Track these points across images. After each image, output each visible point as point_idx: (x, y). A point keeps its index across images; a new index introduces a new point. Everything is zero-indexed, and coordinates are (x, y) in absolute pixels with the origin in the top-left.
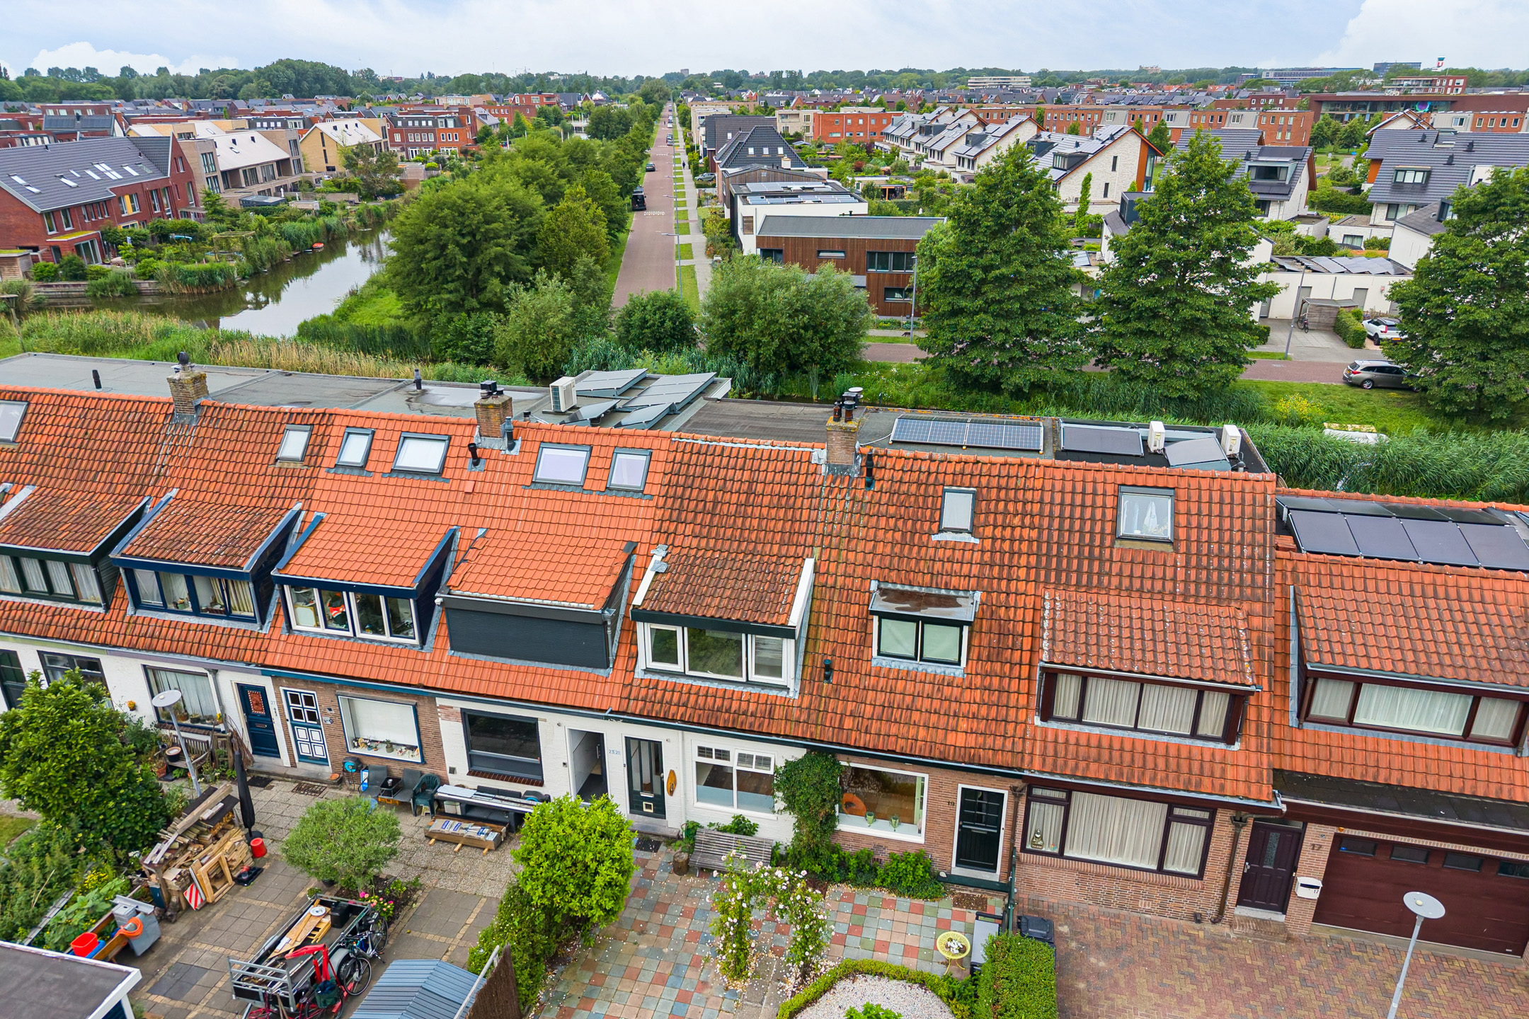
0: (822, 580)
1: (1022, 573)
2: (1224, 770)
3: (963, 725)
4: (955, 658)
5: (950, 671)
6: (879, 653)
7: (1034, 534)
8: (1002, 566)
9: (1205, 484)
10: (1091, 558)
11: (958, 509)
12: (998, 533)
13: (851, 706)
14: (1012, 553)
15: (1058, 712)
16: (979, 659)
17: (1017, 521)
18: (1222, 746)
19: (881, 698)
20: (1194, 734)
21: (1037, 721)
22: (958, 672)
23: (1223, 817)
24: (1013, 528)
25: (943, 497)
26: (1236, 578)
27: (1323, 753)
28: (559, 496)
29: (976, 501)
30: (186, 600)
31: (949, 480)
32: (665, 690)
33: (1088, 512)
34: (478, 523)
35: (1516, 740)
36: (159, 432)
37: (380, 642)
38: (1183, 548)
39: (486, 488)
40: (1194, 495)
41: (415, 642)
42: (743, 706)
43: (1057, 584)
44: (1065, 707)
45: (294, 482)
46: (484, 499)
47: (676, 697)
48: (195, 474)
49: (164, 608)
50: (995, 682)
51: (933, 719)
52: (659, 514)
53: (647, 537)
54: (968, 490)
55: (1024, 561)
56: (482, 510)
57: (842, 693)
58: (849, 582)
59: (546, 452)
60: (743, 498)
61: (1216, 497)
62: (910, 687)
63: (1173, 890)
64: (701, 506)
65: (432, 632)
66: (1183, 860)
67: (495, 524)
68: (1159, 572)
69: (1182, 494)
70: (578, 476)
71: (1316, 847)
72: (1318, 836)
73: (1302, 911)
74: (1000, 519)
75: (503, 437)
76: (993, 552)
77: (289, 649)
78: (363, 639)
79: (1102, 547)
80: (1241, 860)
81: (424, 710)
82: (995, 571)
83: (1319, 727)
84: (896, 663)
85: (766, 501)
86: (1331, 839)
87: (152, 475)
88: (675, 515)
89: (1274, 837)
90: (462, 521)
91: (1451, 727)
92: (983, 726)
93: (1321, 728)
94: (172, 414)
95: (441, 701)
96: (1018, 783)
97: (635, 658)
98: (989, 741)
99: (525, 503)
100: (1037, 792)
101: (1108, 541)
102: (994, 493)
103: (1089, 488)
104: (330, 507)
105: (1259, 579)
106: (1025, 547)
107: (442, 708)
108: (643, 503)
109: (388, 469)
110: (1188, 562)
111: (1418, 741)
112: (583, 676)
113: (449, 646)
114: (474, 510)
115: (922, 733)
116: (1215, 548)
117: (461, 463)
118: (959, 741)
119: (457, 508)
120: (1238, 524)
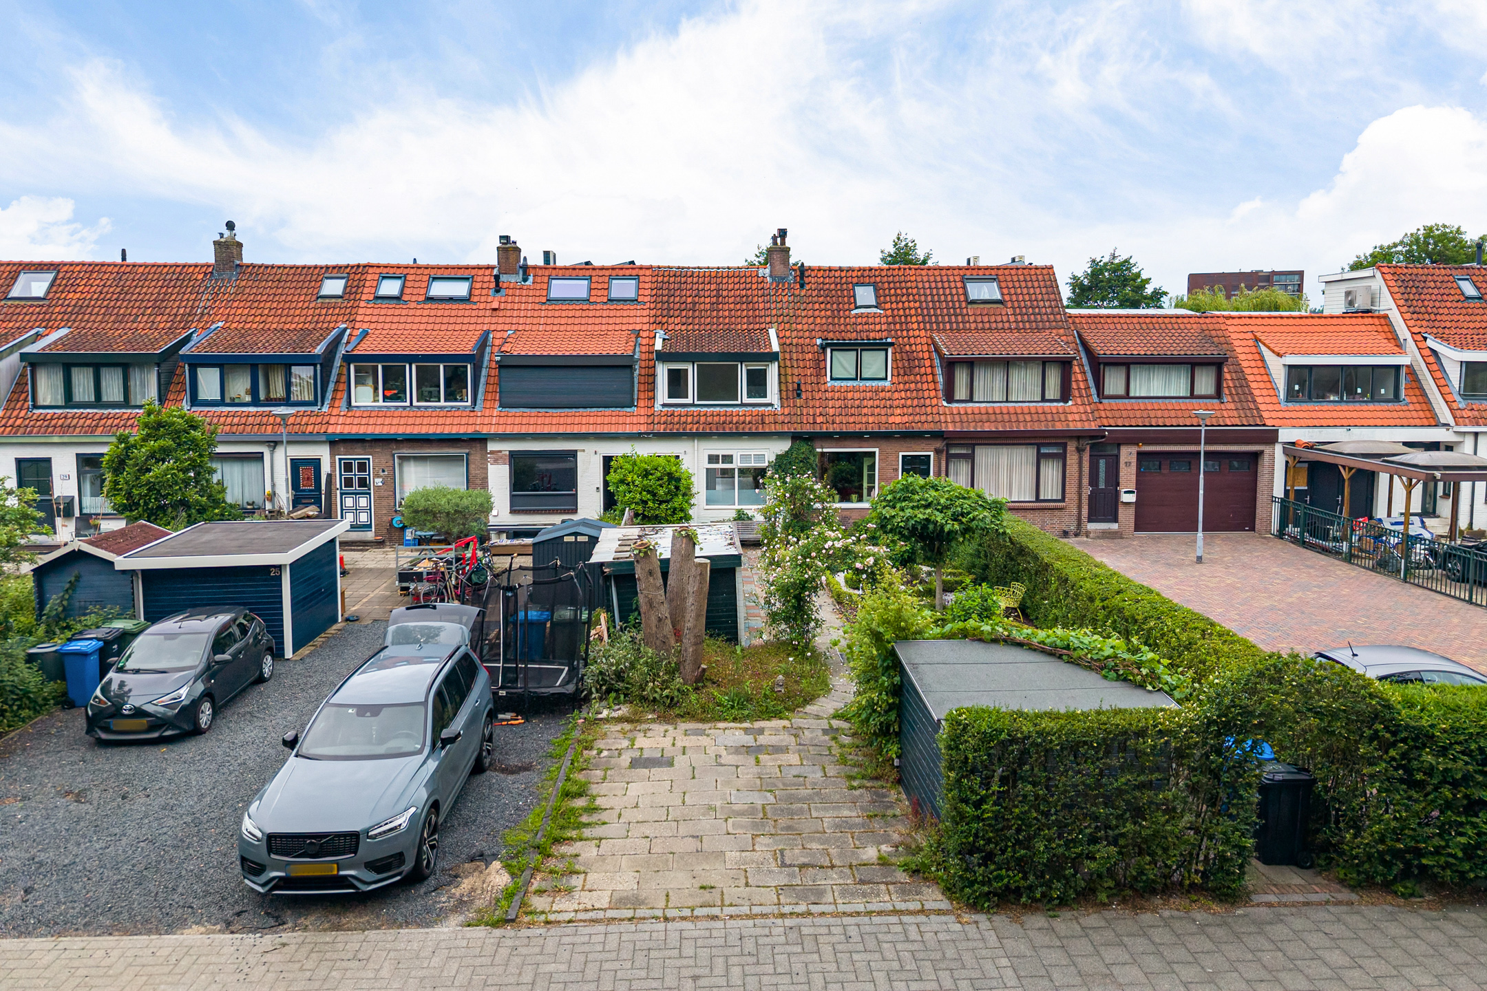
0: (782, 341)
1: (915, 326)
2: (1066, 417)
3: (898, 411)
4: (883, 375)
5: (881, 383)
6: (832, 379)
8: (901, 324)
9: (1013, 272)
10: (956, 315)
11: (865, 295)
12: (894, 306)
13: (818, 411)
15: (957, 397)
16: (898, 375)
17: (904, 299)
18: (1062, 404)
19: (838, 404)
20: (1043, 400)
21: (945, 404)
22: (887, 384)
23: (1071, 447)
24: (903, 303)
25: (854, 290)
26: (1045, 317)
27: (1117, 414)
28: (571, 307)
29: (876, 290)
30: (242, 393)
31: (855, 280)
32: (680, 415)
33: (948, 291)
34: (506, 327)
35: (1218, 394)
36: (199, 286)
37: (435, 407)
38: (1009, 304)
39: (509, 306)
40: (1009, 278)
41: (469, 403)
42: (742, 419)
43: (938, 330)
44: (961, 392)
45: (337, 311)
46: (509, 313)
47: (690, 419)
48: (239, 311)
49: (222, 402)
50: (913, 386)
51: (877, 411)
52: (653, 313)
53: (645, 327)
54: (868, 284)
55: (914, 319)
56: (508, 320)
57: (811, 403)
58: (801, 341)
59: (554, 282)
60: (714, 300)
61: (1022, 278)
62: (857, 395)
63: (1048, 513)
64: (683, 306)
65: (480, 396)
66: (1050, 490)
67: (521, 328)
68: (999, 319)
69: (1001, 278)
70: (584, 295)
71: (1128, 464)
72: (1128, 455)
73: (1127, 516)
74: (893, 299)
75: (517, 274)
76: (894, 317)
77: (348, 421)
78: (419, 407)
79: (960, 308)
80: (1086, 481)
81: (476, 457)
82: (898, 326)
83: (1111, 401)
84: (844, 384)
85: (731, 300)
86: (1135, 456)
87: (195, 314)
88: (665, 313)
89: (1102, 463)
90: (493, 327)
91: (1183, 391)
92: (910, 410)
93: (1112, 401)
94: (211, 273)
95: (491, 446)
96: (939, 444)
97: (653, 398)
98: (917, 418)
99: (543, 314)
100: (953, 451)
101: (964, 305)
102: (886, 285)
103: (945, 279)
104: (373, 326)
105: (1058, 316)
106: (913, 312)
107: (492, 452)
108: (639, 307)
109: (422, 298)
110: (1015, 311)
111: (1167, 401)
112: (614, 414)
113: (497, 404)
114: (501, 320)
115: (871, 419)
116: (1028, 303)
117: (484, 292)
118: (897, 420)
119: (487, 320)
120: (1038, 291)
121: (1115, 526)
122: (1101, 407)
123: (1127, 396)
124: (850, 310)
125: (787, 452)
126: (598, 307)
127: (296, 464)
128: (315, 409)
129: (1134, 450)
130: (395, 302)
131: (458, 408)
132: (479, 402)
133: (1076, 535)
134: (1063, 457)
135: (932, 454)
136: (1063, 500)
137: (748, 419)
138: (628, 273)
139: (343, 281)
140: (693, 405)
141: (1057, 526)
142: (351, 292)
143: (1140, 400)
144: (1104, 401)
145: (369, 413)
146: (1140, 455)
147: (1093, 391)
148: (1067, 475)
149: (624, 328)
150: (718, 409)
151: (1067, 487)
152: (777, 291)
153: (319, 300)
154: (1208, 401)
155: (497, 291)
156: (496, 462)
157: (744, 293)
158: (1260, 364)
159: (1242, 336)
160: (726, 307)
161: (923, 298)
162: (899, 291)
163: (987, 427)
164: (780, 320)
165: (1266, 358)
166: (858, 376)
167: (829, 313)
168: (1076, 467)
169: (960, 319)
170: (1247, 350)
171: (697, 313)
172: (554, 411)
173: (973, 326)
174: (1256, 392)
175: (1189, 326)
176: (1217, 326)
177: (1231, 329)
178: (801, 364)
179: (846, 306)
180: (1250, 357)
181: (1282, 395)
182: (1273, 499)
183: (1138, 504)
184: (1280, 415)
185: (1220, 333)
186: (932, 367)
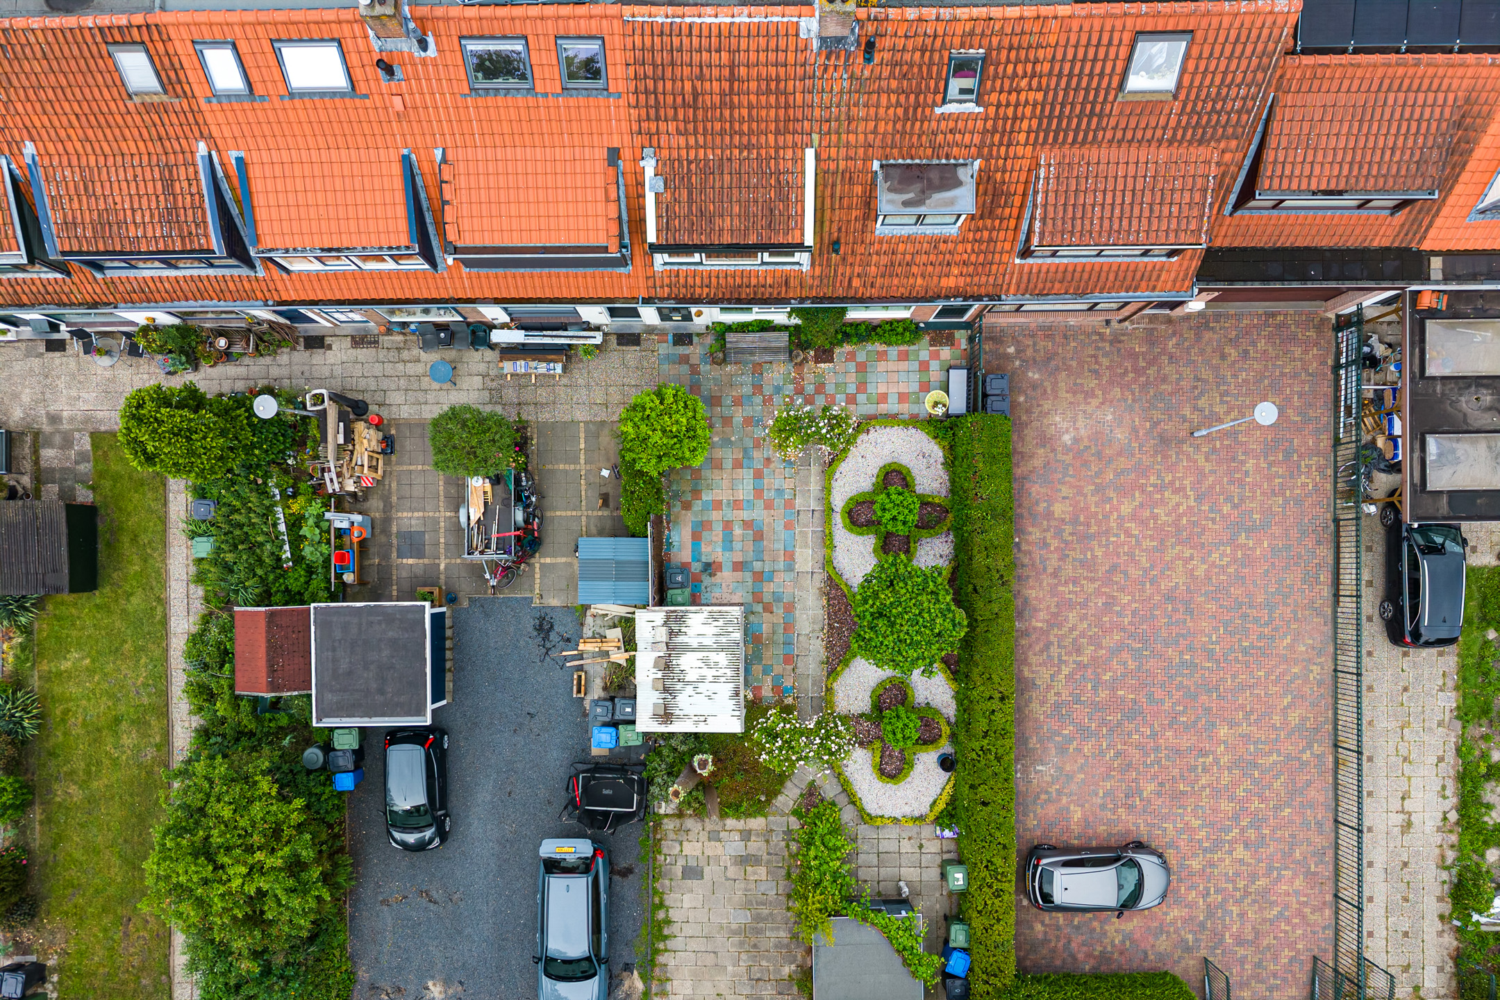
7: (1040, 96)
8: (1003, 132)
12: (1003, 97)
14: (1015, 119)
17: (1024, 83)
24: (1019, 92)
27: (1242, 231)
33: (1098, 67)
34: (429, 142)
37: (391, 270)
40: (1212, 35)
42: (761, 281)
46: (422, 114)
47: (698, 281)
50: (986, 235)
51: (928, 270)
53: (627, 141)
55: (1025, 125)
56: (426, 128)
57: (850, 260)
58: (851, 166)
61: (1234, 35)
62: (909, 249)
68: (1153, 122)
69: (1200, 35)
75: (408, 34)
82: (996, 138)
84: (897, 230)
90: (410, 143)
92: (971, 269)
98: (975, 280)
102: (1003, 56)
103: (1105, 38)
106: (1028, 111)
114: (416, 128)
115: (919, 281)
116: (1214, 92)
117: (370, 73)
118: (950, 283)
119: (395, 128)
122: (1228, 221)
123: (1273, 207)
124: (935, 104)
126: (551, 101)
137: (769, 282)
138: (583, 27)
142: (171, 82)
143: (1285, 212)
144: (1238, 213)
145: (316, 276)
150: (732, 268)
152: (825, 70)
153: (136, 99)
154: (1375, 212)
157: (773, 72)
161: (1052, 84)
162: (1019, 68)
164: (824, 127)
169: (1094, 123)
173: (1109, 135)
178: (846, 204)
179: (929, 99)
186: (1021, 207)
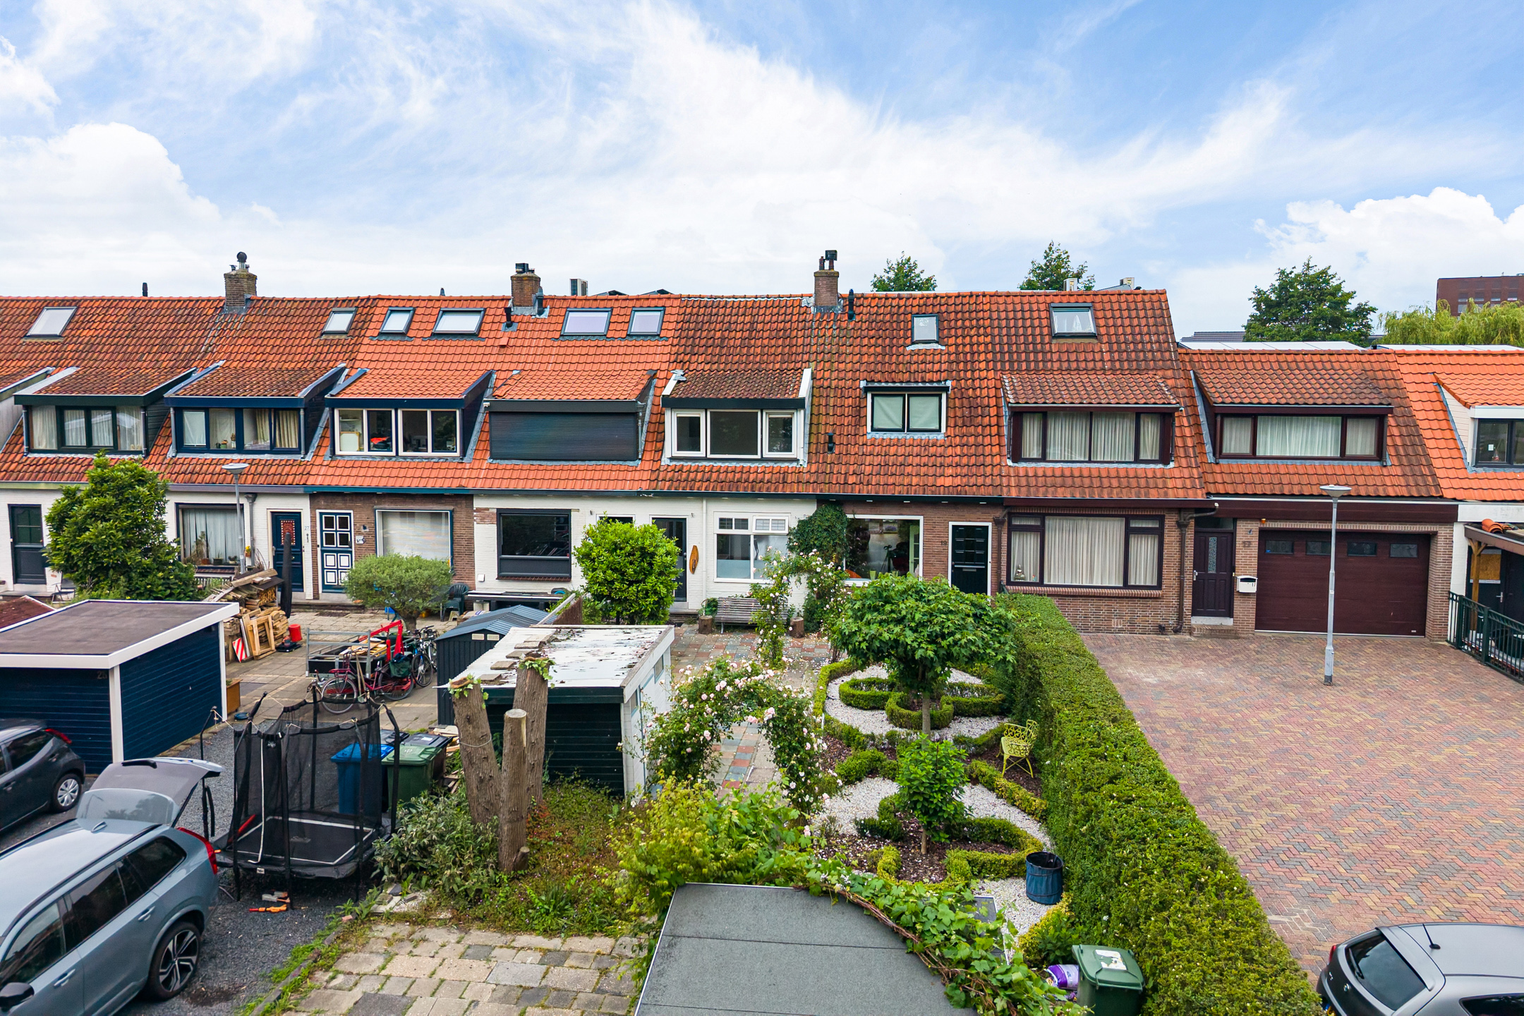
0: (818, 383)
1: (983, 365)
2: (1165, 482)
3: (950, 471)
4: (936, 426)
5: (933, 436)
6: (873, 429)
7: (988, 339)
8: (966, 362)
9: (1114, 299)
10: (1036, 352)
11: (925, 328)
12: (960, 341)
13: (852, 469)
14: (973, 354)
15: (1026, 455)
16: (955, 426)
17: (973, 332)
18: (1160, 466)
19: (877, 460)
20: (1137, 460)
21: (1010, 463)
22: (940, 437)
23: (1170, 521)
24: (971, 337)
25: (912, 321)
26: (1149, 355)
27: (1238, 479)
28: (585, 344)
29: (939, 322)
30: (229, 440)
31: (915, 310)
32: (689, 471)
33: (1028, 323)
34: (513, 366)
35: (1380, 455)
36: (208, 322)
37: (422, 458)
38: (1105, 339)
39: (519, 342)
40: (1108, 306)
41: (457, 454)
42: (760, 476)
43: (1011, 370)
44: (1031, 447)
45: (338, 349)
46: (517, 350)
47: (699, 476)
48: (242, 349)
49: (206, 449)
50: (972, 440)
51: (923, 470)
52: (675, 349)
53: (664, 366)
54: (931, 315)
55: (982, 357)
56: (515, 358)
57: (844, 459)
58: (842, 383)
59: (571, 314)
60: (746, 334)
61: (1124, 306)
62: (901, 450)
63: (1139, 603)
64: (710, 342)
65: (472, 446)
66: (1143, 574)
67: (528, 367)
68: (1090, 357)
69: (1098, 306)
70: (601, 329)
71: (1247, 544)
72: (1247, 534)
73: (1245, 611)
74: (960, 332)
75: (534, 306)
76: (957, 354)
77: (331, 471)
78: (405, 458)
79: (1042, 343)
80: (1189, 564)
81: (461, 515)
82: (961, 366)
83: (1231, 461)
84: (887, 436)
85: (766, 334)
86: (1257, 534)
87: (199, 353)
88: (688, 349)
89: (1213, 542)
90: (498, 366)
91: (1331, 450)
92: (965, 470)
93: (1233, 462)
94: (222, 307)
95: (478, 503)
96: (999, 513)
97: (661, 450)
98: (972, 480)
99: (554, 351)
100: (1016, 522)
101: (1047, 339)
102: (953, 316)
103: (1027, 307)
104: (373, 365)
105: (1167, 355)
106: (982, 348)
107: (479, 510)
108: (660, 343)
109: (428, 334)
110: (1111, 348)
111: (1308, 463)
112: (614, 468)
113: (488, 456)
114: (508, 358)
115: (915, 480)
116: (1130, 338)
117: (495, 326)
118: (947, 482)
119: (493, 358)
120: (1143, 322)
121: (1229, 622)
122: (1217, 469)
123: (1253, 455)
124: (905, 346)
125: (810, 518)
126: (616, 343)
127: (277, 517)
128: (298, 457)
129: (1255, 526)
130: (399, 338)
131: (446, 459)
132: (469, 452)
133: (1176, 631)
134: (1159, 533)
135: (990, 525)
136: (1159, 587)
137: (767, 477)
138: (653, 303)
139: (350, 316)
140: (706, 459)
141: (1150, 619)
142: (356, 329)
143: (1270, 462)
144: (1222, 462)
145: (354, 463)
146: (1263, 533)
147: (1208, 448)
148: (1165, 556)
149: (641, 367)
150: (734, 464)
151: (1165, 571)
152: (820, 324)
153: (324, 337)
154: (1364, 463)
155: (509, 326)
156: (483, 520)
157: (781, 326)
158: (1441, 415)
159: (1419, 378)
160: (759, 343)
161: (996, 331)
162: (967, 323)
163: (1062, 494)
164: (820, 358)
165: (1450, 408)
166: (906, 427)
167: (879, 350)
168: (1176, 547)
169: (1040, 356)
170: (1425, 397)
171: (724, 351)
172: (549, 463)
173: (1056, 365)
174: (1433, 453)
175: (1345, 366)
176: (1385, 366)
177: (1404, 369)
178: (839, 411)
179: (901, 341)
180: (1428, 406)
181: (1470, 457)
182: (1450, 596)
183: (1260, 595)
184: (1465, 484)
185: (1388, 374)
186: (998, 416)
